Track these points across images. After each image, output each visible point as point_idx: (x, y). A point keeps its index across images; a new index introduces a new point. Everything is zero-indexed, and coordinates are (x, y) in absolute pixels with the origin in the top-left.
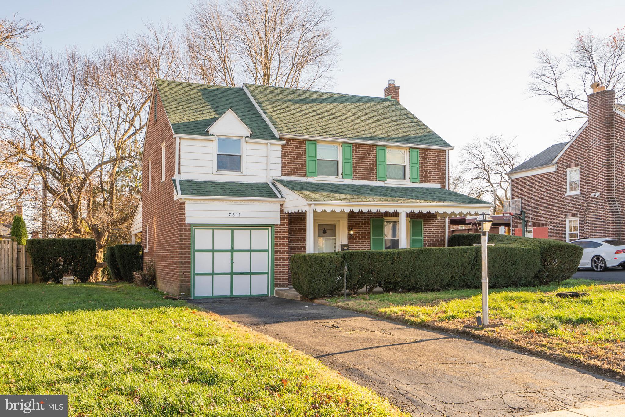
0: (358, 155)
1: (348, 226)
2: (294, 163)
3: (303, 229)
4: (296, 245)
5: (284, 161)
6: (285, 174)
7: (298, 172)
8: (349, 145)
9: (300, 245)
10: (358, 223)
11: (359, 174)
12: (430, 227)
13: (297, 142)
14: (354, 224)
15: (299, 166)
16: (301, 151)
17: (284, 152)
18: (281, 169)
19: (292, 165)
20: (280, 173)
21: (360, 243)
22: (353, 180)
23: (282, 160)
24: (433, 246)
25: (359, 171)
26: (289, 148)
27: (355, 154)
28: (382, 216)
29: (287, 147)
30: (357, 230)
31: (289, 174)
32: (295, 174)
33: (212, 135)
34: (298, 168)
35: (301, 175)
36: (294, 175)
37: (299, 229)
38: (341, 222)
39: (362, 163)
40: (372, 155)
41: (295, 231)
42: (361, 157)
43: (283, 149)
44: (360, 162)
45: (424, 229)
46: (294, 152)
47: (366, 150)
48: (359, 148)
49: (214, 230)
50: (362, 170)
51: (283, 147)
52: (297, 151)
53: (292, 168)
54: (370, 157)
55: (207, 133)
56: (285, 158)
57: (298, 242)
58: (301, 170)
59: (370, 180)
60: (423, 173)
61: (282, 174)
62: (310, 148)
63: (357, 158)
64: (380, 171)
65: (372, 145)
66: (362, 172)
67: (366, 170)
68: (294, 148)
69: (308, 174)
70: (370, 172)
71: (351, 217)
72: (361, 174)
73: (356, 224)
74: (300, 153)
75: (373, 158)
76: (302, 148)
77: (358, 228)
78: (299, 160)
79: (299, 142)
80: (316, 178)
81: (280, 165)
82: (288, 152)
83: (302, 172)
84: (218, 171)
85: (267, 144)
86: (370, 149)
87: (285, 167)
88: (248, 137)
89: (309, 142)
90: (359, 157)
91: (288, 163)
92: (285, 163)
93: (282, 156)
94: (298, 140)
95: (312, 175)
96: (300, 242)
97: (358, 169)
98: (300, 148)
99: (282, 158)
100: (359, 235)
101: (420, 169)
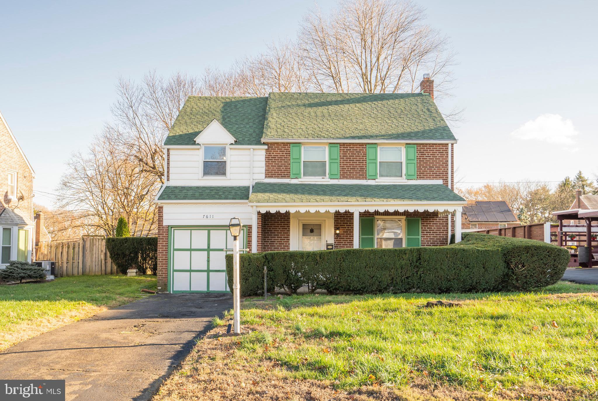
0: (346, 154)
1: (335, 225)
2: (278, 166)
3: (286, 229)
4: (279, 244)
5: (268, 164)
6: (268, 176)
7: (282, 174)
8: (336, 145)
9: (283, 244)
10: (346, 222)
11: (347, 173)
12: (430, 226)
13: (281, 145)
14: (341, 223)
15: (283, 168)
16: (285, 153)
17: (268, 155)
18: (264, 172)
19: (276, 168)
20: (264, 176)
21: (348, 243)
22: (339, 180)
23: (266, 164)
24: (433, 245)
25: (346, 171)
26: (273, 151)
27: (343, 154)
28: (373, 215)
29: (271, 151)
30: (344, 230)
31: (273, 176)
32: (279, 177)
33: (198, 144)
34: (282, 170)
35: (285, 177)
36: (278, 177)
37: (282, 229)
38: (327, 221)
39: (350, 163)
40: (361, 154)
41: (278, 231)
42: (349, 156)
43: (267, 153)
44: (348, 161)
45: (422, 228)
46: (278, 156)
47: (355, 149)
48: (348, 148)
49: (192, 231)
50: (351, 169)
51: (267, 151)
52: (281, 154)
53: (275, 170)
54: (360, 156)
55: (194, 143)
56: (269, 162)
57: (282, 242)
58: (285, 172)
59: (359, 179)
60: (422, 169)
61: (266, 177)
62: (293, 150)
63: (345, 157)
64: (370, 169)
65: (362, 144)
66: (351, 171)
67: (355, 169)
68: (278, 151)
69: (291, 176)
70: (359, 171)
71: (338, 217)
72: (349, 173)
73: (343, 223)
74: (284, 156)
75: (362, 156)
76: (286, 151)
77: (346, 228)
78: (283, 163)
79: (283, 145)
80: (300, 180)
81: (264, 169)
82: (272, 155)
83: (286, 174)
84: (204, 177)
85: (250, 149)
86: (360, 148)
87: (269, 170)
88: (232, 144)
89: (293, 145)
90: (347, 156)
91: (271, 166)
92: (269, 166)
93: (266, 160)
94: (282, 143)
95: (296, 176)
96: (284, 242)
97: (346, 169)
98: (284, 151)
99: (266, 162)
100: (346, 234)
101: (417, 165)
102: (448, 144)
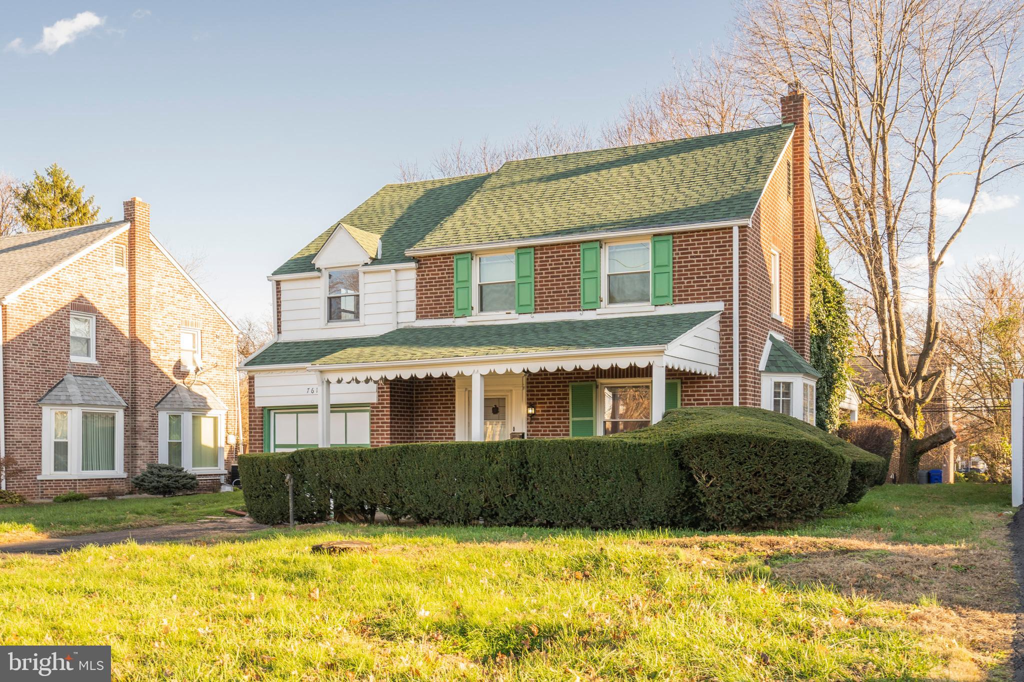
0: (546, 265)
1: (528, 399)
2: (435, 297)
3: (450, 408)
4: (439, 434)
5: (421, 294)
6: (421, 316)
7: (441, 311)
8: (528, 250)
9: (445, 434)
10: (546, 392)
11: (548, 301)
12: (698, 395)
13: (440, 259)
14: (538, 395)
15: (443, 300)
16: (447, 273)
17: (421, 279)
18: (414, 308)
19: (433, 301)
20: (413, 315)
21: (549, 431)
22: (535, 315)
23: (417, 295)
25: (546, 297)
26: (429, 271)
27: (541, 266)
28: (593, 377)
29: (425, 271)
30: (544, 407)
31: (427, 316)
32: (437, 315)
33: (319, 270)
34: (441, 304)
35: (447, 315)
36: (435, 317)
37: (443, 408)
38: (514, 392)
39: (553, 281)
40: (572, 263)
41: (437, 411)
42: (551, 269)
43: (418, 276)
44: (550, 279)
45: (682, 400)
46: (435, 278)
47: (561, 254)
48: (548, 253)
49: (299, 415)
50: (554, 292)
51: (418, 272)
52: (440, 276)
53: (432, 304)
54: (570, 267)
55: (312, 268)
56: (422, 290)
57: (443, 431)
58: (446, 307)
59: (568, 311)
60: (683, 283)
61: (417, 318)
62: (460, 266)
63: (544, 272)
64: (587, 291)
65: (573, 243)
66: (554, 296)
67: (561, 292)
68: (435, 270)
69: (456, 312)
70: (568, 295)
71: (533, 383)
72: (551, 300)
73: (542, 395)
74: (445, 277)
75: (574, 267)
76: (448, 269)
77: (546, 403)
78: (443, 290)
79: (444, 259)
80: (469, 319)
81: (414, 303)
82: (425, 279)
83: (447, 309)
84: (329, 324)
85: (389, 271)
86: (570, 251)
87: (422, 305)
88: (366, 264)
89: (458, 257)
90: (547, 269)
91: (426, 297)
92: (422, 298)
93: (417, 287)
94: (442, 255)
95: (463, 312)
96: (446, 431)
97: (545, 293)
98: (445, 270)
99: (418, 290)
100: (547, 415)
101: (674, 275)
102: (732, 228)
